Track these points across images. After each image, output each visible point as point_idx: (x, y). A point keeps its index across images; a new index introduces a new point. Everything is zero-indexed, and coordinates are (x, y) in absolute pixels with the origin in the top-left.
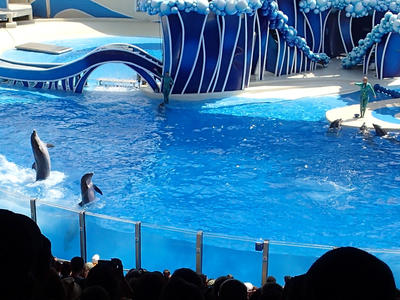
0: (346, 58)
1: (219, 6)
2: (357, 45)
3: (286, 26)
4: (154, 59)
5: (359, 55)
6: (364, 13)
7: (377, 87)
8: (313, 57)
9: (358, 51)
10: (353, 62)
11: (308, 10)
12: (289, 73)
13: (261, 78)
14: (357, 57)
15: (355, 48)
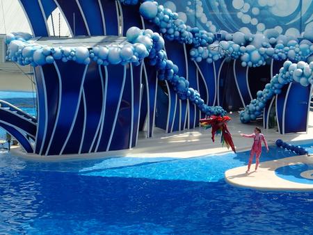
0: (244, 113)
1: (100, 54)
2: (255, 97)
3: (177, 76)
4: (26, 116)
5: (257, 108)
6: (261, 62)
7: (280, 144)
8: (208, 111)
9: (256, 104)
10: (252, 116)
11: (199, 59)
12: (182, 129)
13: (150, 136)
14: (255, 110)
15: (253, 101)
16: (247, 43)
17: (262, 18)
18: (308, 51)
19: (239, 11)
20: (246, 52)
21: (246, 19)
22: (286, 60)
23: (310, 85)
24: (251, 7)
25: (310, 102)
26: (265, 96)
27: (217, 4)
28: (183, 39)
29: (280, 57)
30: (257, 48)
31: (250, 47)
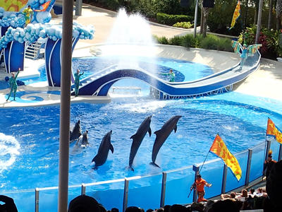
22: (9, 27)
23: (24, 42)
25: (25, 53)
29: (5, 25)
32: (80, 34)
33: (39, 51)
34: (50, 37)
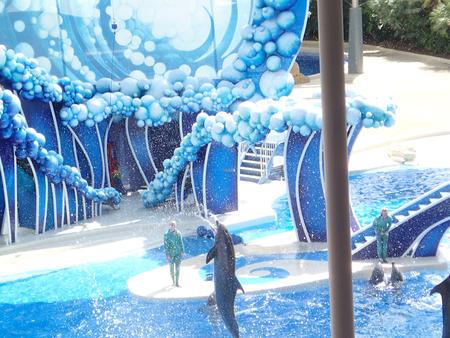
0: (148, 193)
2: (161, 168)
3: (44, 151)
5: (166, 184)
6: (165, 119)
7: (202, 232)
8: (94, 195)
9: (164, 178)
10: (160, 196)
11: (75, 123)
12: (59, 226)
13: (13, 240)
14: (164, 188)
15: (158, 174)
16: (142, 92)
17: (159, 56)
18: (230, 97)
19: (125, 48)
20: (142, 105)
21: (137, 59)
22: (199, 112)
23: (236, 145)
24: (143, 42)
25: (240, 168)
26: (174, 166)
27: (93, 41)
28: (47, 95)
29: (191, 109)
30: (158, 99)
31: (147, 98)
32: (363, 117)
33: (271, 162)
34: (295, 129)
